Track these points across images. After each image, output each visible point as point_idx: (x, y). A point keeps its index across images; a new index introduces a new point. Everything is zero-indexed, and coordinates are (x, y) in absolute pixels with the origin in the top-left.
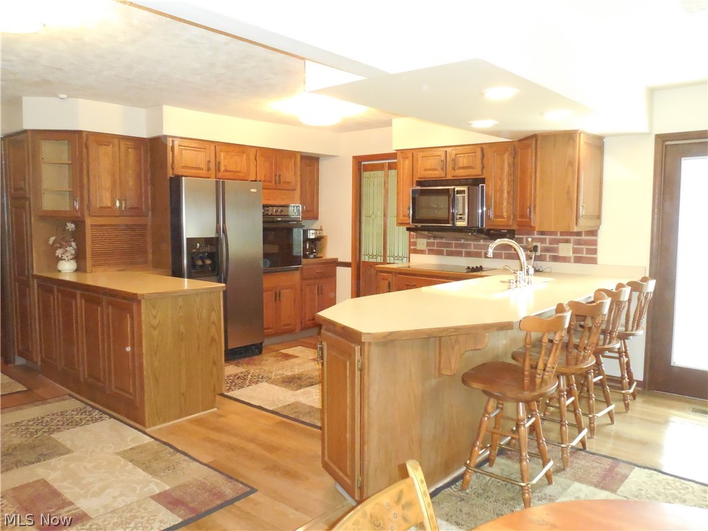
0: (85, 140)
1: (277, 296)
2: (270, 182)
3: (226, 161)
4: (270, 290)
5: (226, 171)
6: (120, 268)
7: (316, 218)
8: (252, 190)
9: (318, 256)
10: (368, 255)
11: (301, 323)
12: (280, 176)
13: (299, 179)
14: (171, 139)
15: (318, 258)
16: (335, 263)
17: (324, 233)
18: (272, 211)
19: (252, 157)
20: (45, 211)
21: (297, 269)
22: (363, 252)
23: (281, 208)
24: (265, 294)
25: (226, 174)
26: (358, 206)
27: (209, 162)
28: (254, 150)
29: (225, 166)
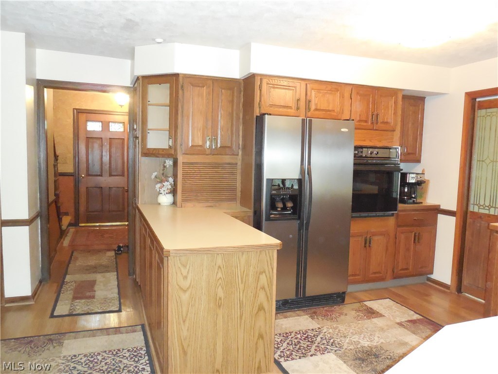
0: (181, 83)
1: (367, 243)
2: (366, 121)
3: (317, 99)
4: (360, 236)
5: (316, 110)
6: (209, 204)
7: (418, 161)
8: (342, 130)
9: (418, 201)
10: (479, 206)
11: (393, 272)
12: (377, 115)
13: (399, 119)
14: (259, 78)
15: (417, 203)
16: (437, 210)
17: (426, 177)
18: (366, 152)
19: (347, 95)
20: (149, 149)
21: (393, 215)
22: (472, 201)
23: (377, 150)
24: (352, 240)
25: (317, 112)
26: (469, 148)
27: (298, 100)
28: (349, 88)
29: (316, 105)
